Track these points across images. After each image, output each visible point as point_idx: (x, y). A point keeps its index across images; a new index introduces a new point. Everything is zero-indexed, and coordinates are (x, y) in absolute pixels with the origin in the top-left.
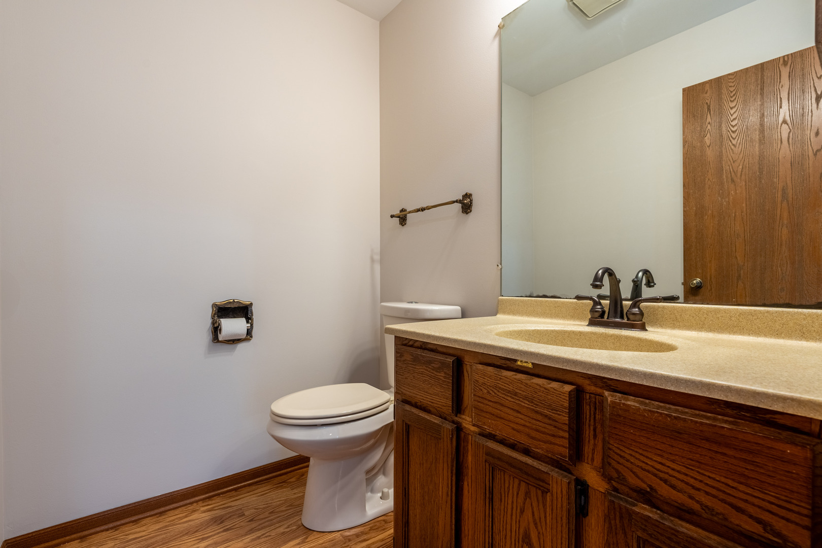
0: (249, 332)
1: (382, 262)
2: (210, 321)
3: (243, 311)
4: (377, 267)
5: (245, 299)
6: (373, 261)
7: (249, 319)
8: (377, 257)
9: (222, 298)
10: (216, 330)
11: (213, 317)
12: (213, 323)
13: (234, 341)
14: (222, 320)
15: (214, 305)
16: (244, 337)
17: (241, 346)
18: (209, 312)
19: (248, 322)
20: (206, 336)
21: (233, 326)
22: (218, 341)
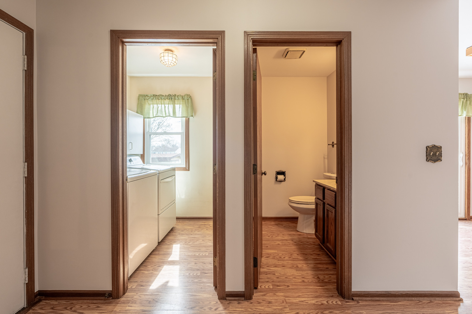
0: (285, 179)
1: (328, 158)
2: (275, 176)
3: (283, 173)
4: (326, 161)
5: (284, 170)
6: (324, 158)
7: (285, 176)
8: (326, 157)
9: (278, 170)
10: (277, 178)
11: (276, 175)
12: (276, 176)
13: (281, 181)
14: (278, 175)
15: (276, 172)
16: (283, 180)
17: (283, 183)
18: (275, 173)
19: (284, 176)
20: (274, 179)
21: (281, 177)
22: (277, 181)
